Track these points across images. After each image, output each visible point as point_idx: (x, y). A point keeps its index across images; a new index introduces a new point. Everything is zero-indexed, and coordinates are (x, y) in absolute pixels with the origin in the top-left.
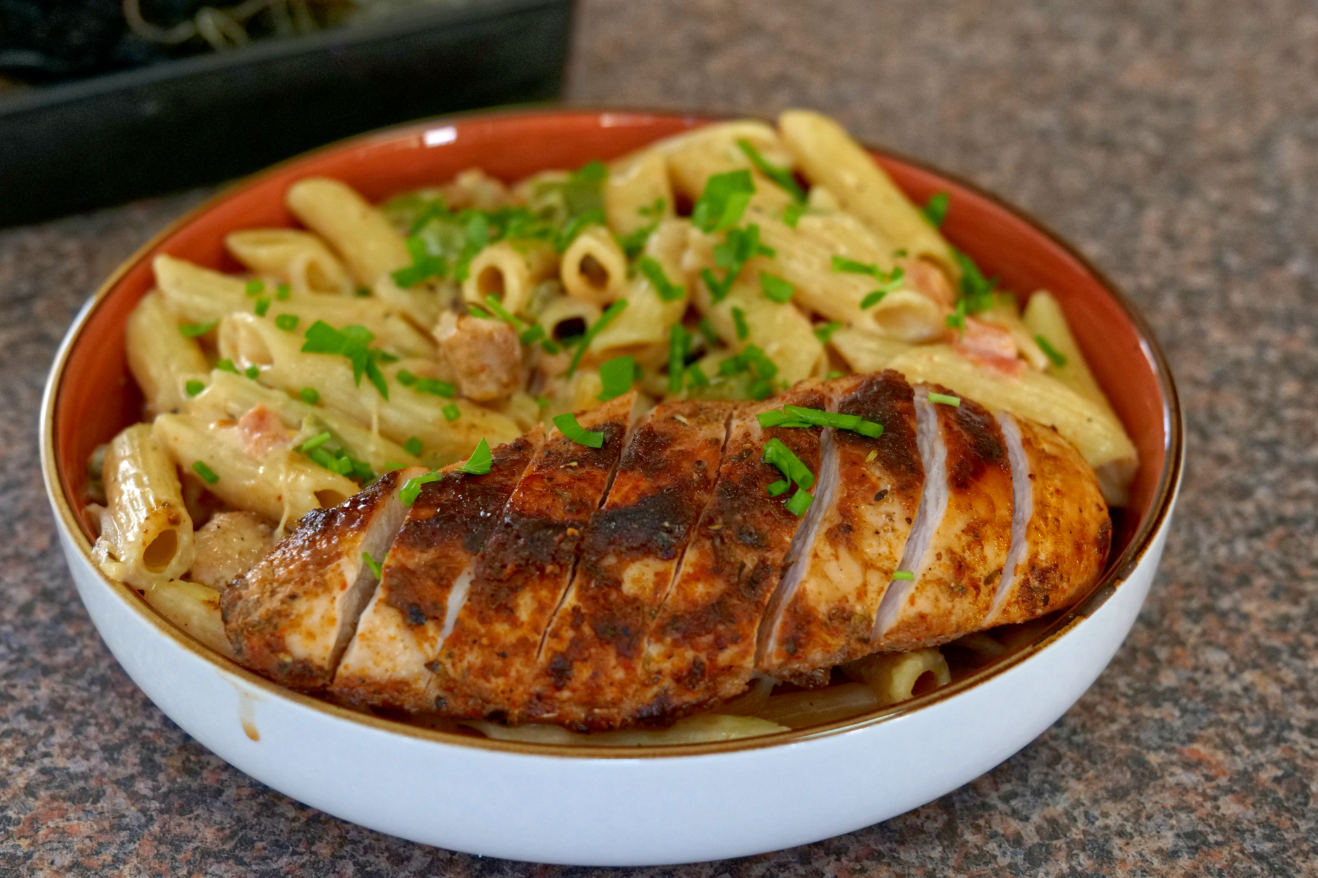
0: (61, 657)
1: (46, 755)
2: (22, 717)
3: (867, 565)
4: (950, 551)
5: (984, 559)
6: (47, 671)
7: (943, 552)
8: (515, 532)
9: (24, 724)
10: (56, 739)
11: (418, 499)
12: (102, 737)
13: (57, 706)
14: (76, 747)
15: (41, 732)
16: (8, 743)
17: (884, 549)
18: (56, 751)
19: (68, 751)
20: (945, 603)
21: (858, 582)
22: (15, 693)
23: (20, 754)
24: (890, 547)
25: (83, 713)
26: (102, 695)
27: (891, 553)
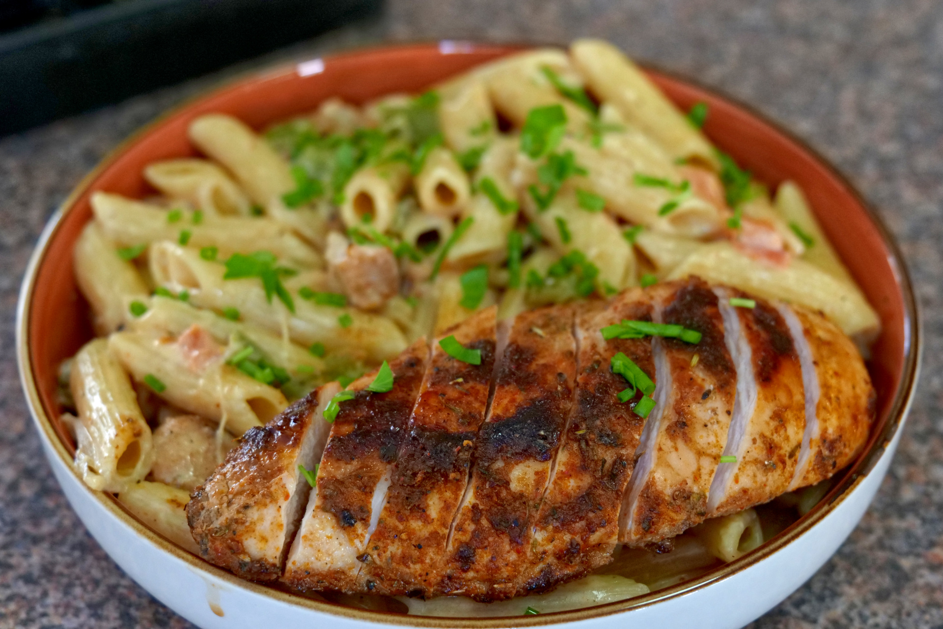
0: (46, 527)
1: (44, 615)
2: (21, 583)
3: (700, 453)
4: (763, 436)
5: (787, 438)
6: (36, 540)
7: (757, 437)
8: (421, 445)
9: (23, 589)
10: (51, 600)
11: (338, 416)
12: (87, 597)
13: (48, 571)
14: (68, 606)
15: (38, 594)
16: (12, 607)
17: (712, 439)
18: (51, 611)
19: (61, 610)
20: (761, 478)
21: (694, 468)
22: (13, 561)
23: (23, 615)
24: (716, 436)
25: (69, 576)
26: (82, 559)
27: (718, 441)
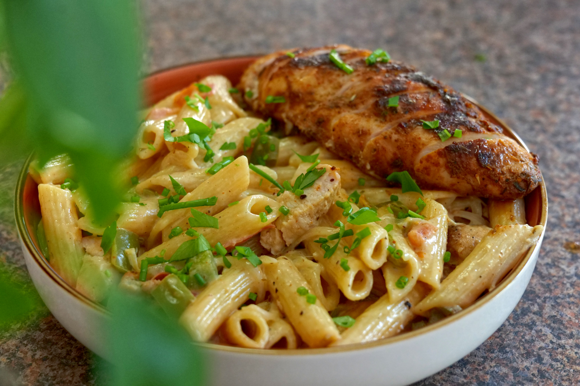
0: (505, 370)
1: (552, 342)
2: (544, 361)
6: (515, 370)
9: (546, 359)
10: (543, 344)
12: (527, 332)
13: (528, 355)
14: (540, 337)
15: (544, 351)
16: (559, 357)
18: (547, 341)
19: (543, 338)
22: (536, 372)
23: (560, 350)
25: (523, 345)
26: (509, 345)
